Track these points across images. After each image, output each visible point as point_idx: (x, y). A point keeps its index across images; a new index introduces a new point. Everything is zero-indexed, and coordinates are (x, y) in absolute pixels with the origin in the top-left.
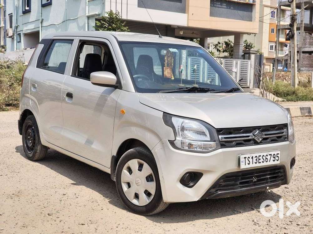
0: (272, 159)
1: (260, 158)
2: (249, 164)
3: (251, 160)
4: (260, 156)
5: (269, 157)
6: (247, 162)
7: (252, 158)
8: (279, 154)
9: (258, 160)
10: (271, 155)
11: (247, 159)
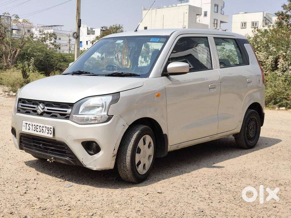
0: (47, 131)
1: (38, 127)
2: (29, 130)
3: (31, 126)
4: (38, 126)
5: (44, 129)
6: (28, 127)
7: (32, 125)
8: (51, 128)
9: (36, 128)
10: (46, 127)
11: (27, 125)
